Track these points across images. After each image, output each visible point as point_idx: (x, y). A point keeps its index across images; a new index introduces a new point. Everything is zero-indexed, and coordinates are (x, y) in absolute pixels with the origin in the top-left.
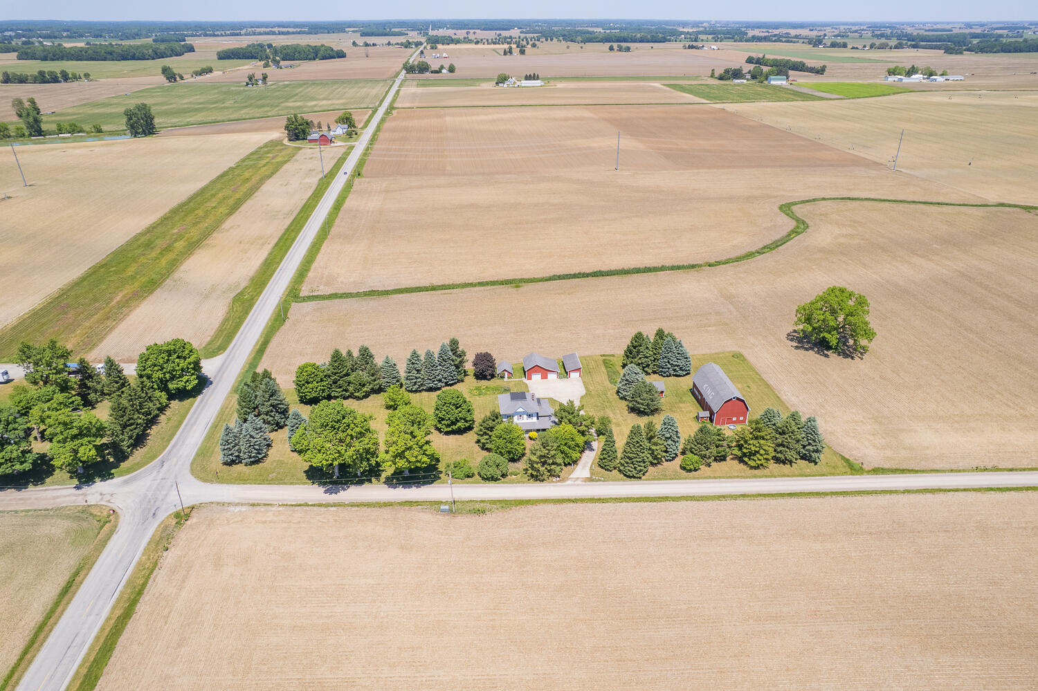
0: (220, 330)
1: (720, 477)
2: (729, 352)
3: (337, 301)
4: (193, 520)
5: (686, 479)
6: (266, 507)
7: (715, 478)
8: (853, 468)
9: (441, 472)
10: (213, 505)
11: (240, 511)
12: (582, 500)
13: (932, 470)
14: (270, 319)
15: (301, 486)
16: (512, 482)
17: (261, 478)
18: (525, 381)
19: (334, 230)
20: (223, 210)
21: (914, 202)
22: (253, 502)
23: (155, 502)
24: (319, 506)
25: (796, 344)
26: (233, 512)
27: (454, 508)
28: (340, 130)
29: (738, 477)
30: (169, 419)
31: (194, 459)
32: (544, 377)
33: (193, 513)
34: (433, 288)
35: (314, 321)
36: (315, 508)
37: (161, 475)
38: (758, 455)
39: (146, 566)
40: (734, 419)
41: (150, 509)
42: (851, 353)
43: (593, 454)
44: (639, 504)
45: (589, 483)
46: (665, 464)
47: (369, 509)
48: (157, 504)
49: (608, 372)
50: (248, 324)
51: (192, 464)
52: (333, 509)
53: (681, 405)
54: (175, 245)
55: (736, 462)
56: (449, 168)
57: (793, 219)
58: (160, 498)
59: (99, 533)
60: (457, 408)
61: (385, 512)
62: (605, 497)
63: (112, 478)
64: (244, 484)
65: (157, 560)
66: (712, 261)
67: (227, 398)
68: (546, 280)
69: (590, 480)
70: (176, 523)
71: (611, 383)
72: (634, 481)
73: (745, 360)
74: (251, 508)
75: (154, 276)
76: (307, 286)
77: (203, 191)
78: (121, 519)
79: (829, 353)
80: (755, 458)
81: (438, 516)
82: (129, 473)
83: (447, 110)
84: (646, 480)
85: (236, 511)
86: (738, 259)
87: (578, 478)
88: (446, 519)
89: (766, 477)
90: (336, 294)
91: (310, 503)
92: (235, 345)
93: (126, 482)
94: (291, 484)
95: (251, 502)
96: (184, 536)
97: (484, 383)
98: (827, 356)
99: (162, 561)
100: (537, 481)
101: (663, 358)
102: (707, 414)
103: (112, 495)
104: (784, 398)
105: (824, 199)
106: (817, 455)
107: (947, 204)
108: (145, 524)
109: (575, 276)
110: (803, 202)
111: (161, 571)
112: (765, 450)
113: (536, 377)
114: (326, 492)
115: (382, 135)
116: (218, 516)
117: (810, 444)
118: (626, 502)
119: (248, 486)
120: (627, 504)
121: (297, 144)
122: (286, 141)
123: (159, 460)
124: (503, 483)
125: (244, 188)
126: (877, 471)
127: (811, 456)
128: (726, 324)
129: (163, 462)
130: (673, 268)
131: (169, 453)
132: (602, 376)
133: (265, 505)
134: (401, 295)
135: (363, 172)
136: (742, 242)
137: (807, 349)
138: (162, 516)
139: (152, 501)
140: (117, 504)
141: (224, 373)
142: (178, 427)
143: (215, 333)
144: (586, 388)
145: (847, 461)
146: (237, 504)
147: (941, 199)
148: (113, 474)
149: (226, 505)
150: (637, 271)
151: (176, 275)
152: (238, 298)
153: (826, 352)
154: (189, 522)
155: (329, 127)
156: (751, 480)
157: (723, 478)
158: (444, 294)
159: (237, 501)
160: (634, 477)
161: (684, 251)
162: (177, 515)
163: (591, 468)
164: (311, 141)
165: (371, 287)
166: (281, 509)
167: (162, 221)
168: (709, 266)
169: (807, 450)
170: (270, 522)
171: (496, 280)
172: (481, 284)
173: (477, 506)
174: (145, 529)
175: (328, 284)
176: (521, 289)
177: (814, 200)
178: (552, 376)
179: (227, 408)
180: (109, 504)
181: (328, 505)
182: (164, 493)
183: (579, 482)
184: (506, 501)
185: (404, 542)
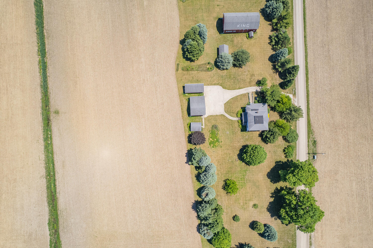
6: (312, 238)
9: (288, 160)
22: (309, 245)
69: (294, 94)
81: (317, 160)
144: (215, 84)
156: (295, 29)
163: (287, 93)
173: (311, 144)
183: (296, 100)
184: (308, 131)
185: (333, 173)
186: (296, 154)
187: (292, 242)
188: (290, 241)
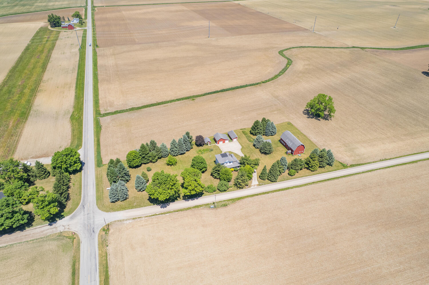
0: (73, 136)
1: (303, 177)
2: (286, 122)
3: (119, 114)
4: (111, 231)
5: (292, 179)
6: (140, 219)
7: (301, 177)
8: (344, 166)
9: (203, 191)
10: (117, 222)
11: (129, 223)
12: (260, 194)
13: (368, 163)
14: (94, 128)
15: (149, 206)
16: (231, 191)
17: (131, 206)
18: (217, 145)
19: (100, 77)
20: (39, 70)
21: (325, 47)
23: (90, 225)
24: (161, 214)
25: (307, 116)
26: (127, 223)
27: (215, 206)
28: (76, 21)
29: (309, 175)
30: (74, 184)
31: (97, 202)
32: (224, 142)
33: (110, 227)
34: (159, 104)
35: (114, 126)
36: (160, 215)
37: (86, 213)
38: (314, 166)
39: (103, 255)
40: (300, 152)
41: (90, 229)
42: (327, 118)
43: (256, 173)
44: (280, 192)
45: (259, 186)
46: (282, 174)
47: (182, 212)
48: (92, 226)
49: (246, 136)
50: (85, 131)
51: (97, 204)
52: (168, 214)
53: (278, 148)
54: (24, 91)
55: (306, 169)
56: (137, 40)
57: (286, 58)
58: (92, 223)
59: (73, 244)
60: (202, 163)
61: (189, 212)
62: (268, 191)
63: (64, 217)
64: (124, 210)
65: (106, 251)
66: (264, 81)
67: (96, 170)
68: (204, 95)
69: (259, 185)
70: (105, 233)
71: (250, 142)
72: (275, 183)
73: (292, 125)
74: (133, 220)
75: (23, 110)
76: (102, 109)
77: (21, 59)
78: (80, 236)
79: (320, 118)
80: (313, 168)
81: (210, 210)
82: (71, 214)
83: (121, 8)
84: (278, 182)
85: (128, 223)
86: (272, 79)
87: (255, 185)
88: (214, 211)
89: (318, 174)
90: (117, 111)
91: (157, 214)
92: (85, 143)
93: (72, 218)
94: (145, 206)
95: (132, 218)
96: (111, 238)
97: (201, 148)
98: (319, 120)
99: (108, 251)
100: (240, 188)
101: (267, 130)
102: (290, 151)
103: (68, 225)
104: (312, 140)
105: (293, 48)
106: (333, 163)
107: (336, 48)
108: (92, 236)
109: (214, 92)
110: (287, 49)
111: (110, 256)
112: (316, 164)
113: (221, 143)
114: (161, 207)
115: (97, 23)
116: (121, 227)
117: (330, 160)
118: (275, 192)
119: (127, 210)
120: (276, 193)
121: (56, 29)
122: (49, 27)
123: (81, 205)
124: (228, 191)
125: (43, 56)
126: (352, 166)
127: (330, 164)
128: (280, 110)
129: (84, 206)
130: (251, 85)
131: (84, 200)
132: (244, 139)
133: (139, 218)
134: (146, 109)
135: (98, 43)
136: (270, 71)
137: (312, 118)
138: (97, 231)
139: (89, 226)
140: (73, 229)
141: (87, 158)
142: (80, 188)
143: (71, 138)
144: (241, 145)
145: (341, 163)
146: (127, 220)
147: (334, 46)
148: (63, 215)
149: (122, 221)
150: (238, 88)
151: (34, 108)
152: (72, 118)
153: (319, 118)
154: (110, 232)
155: (69, 19)
156: (314, 176)
157: (304, 176)
158: (165, 106)
159: (126, 218)
160: (274, 181)
161: (251, 77)
162: (104, 230)
163: (258, 180)
164: (63, 27)
165: (131, 106)
166: (146, 218)
167: (8, 78)
168: (263, 83)
169: (329, 162)
170: (145, 225)
171: (183, 97)
172: (178, 100)
173: (223, 203)
174: (93, 239)
175: (111, 106)
176: (195, 101)
177: (290, 48)
178: (227, 142)
179: (98, 175)
180: (70, 230)
181: (165, 213)
182: (92, 220)
183: (256, 187)
184: (233, 199)
185: (203, 224)
186: (210, 195)
187: (134, 206)
188: (135, 204)
